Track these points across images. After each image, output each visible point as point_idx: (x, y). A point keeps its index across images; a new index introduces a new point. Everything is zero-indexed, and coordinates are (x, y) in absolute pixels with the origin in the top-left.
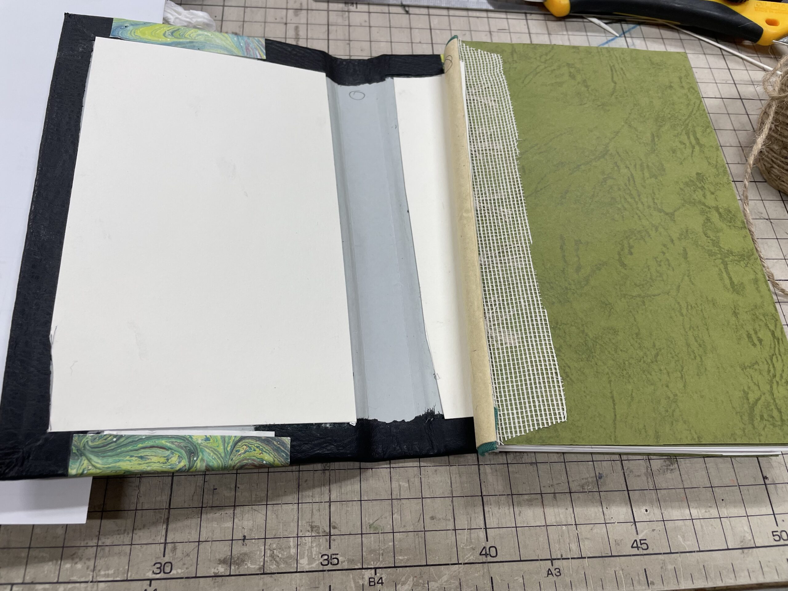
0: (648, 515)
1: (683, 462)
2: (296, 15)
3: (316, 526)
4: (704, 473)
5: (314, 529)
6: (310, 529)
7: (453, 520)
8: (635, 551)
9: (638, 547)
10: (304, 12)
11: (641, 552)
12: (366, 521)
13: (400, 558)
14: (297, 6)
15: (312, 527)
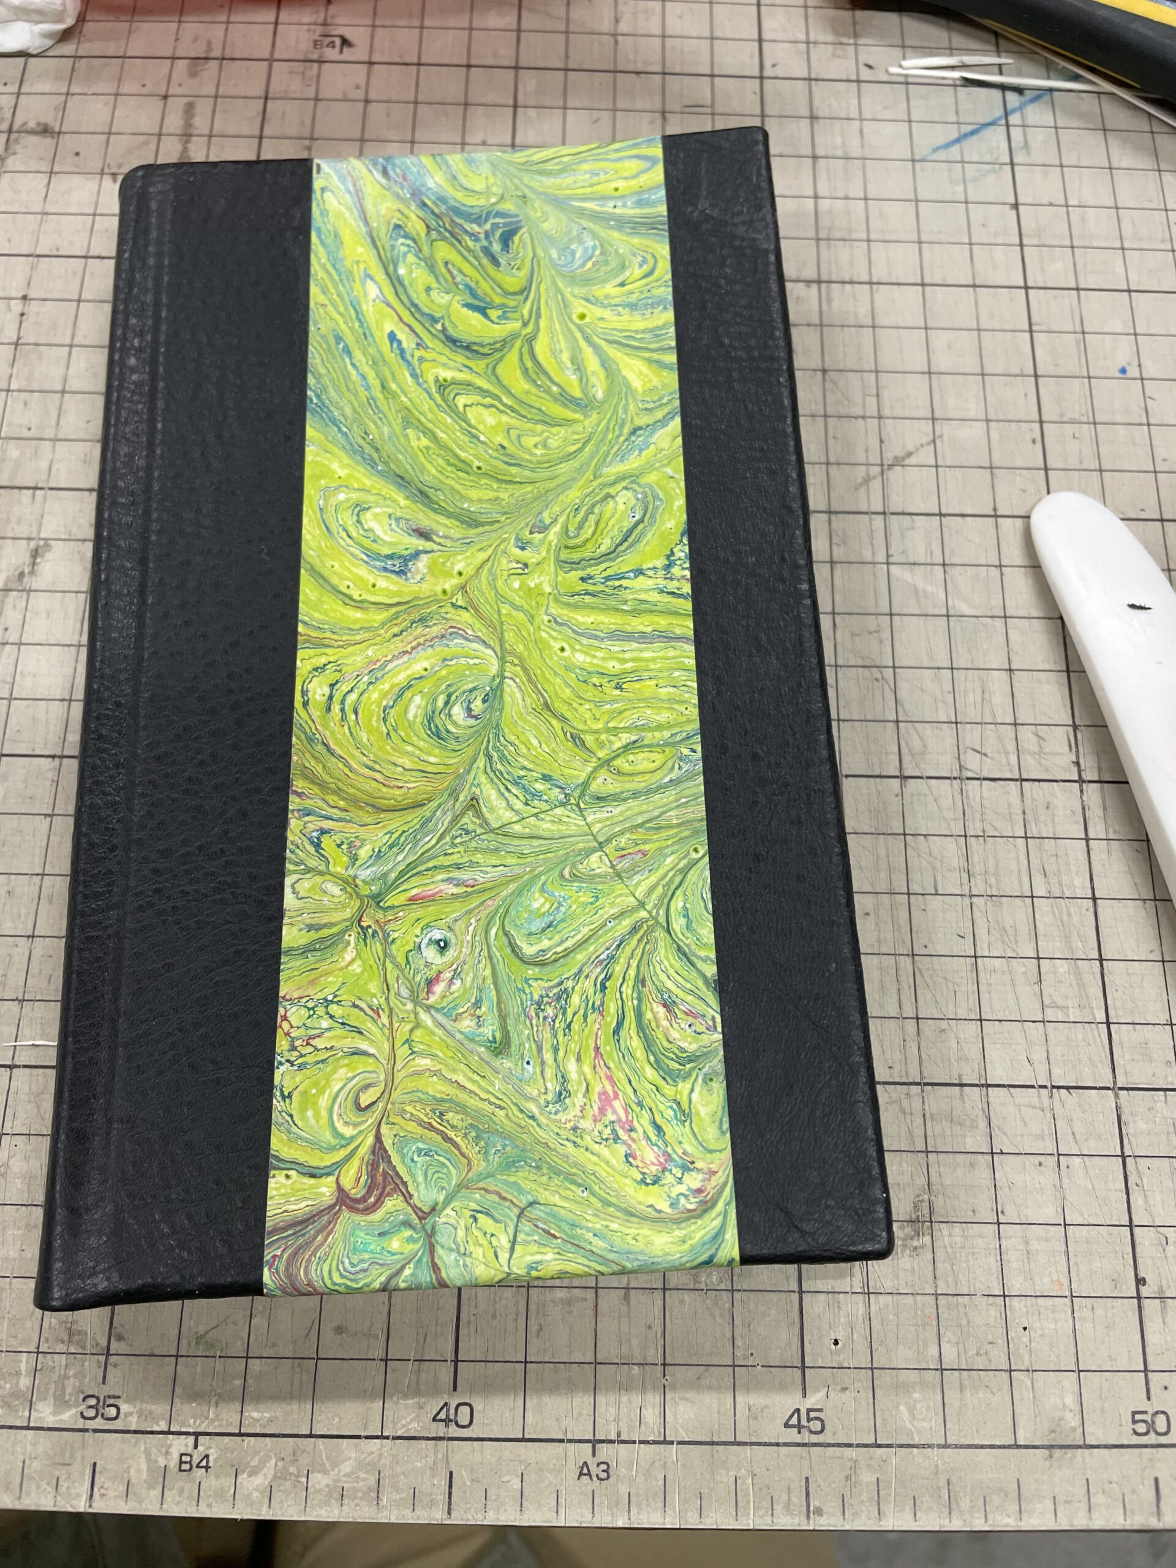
0: (838, 1353)
1: (945, 1233)
2: (193, 74)
3: (79, 1332)
4: (993, 1261)
5: (76, 1338)
6: (66, 1338)
7: (384, 1339)
8: (792, 1435)
9: (799, 1427)
10: (213, 65)
11: (806, 1437)
12: (190, 1327)
13: (256, 1415)
14: (199, 50)
15: (70, 1333)
